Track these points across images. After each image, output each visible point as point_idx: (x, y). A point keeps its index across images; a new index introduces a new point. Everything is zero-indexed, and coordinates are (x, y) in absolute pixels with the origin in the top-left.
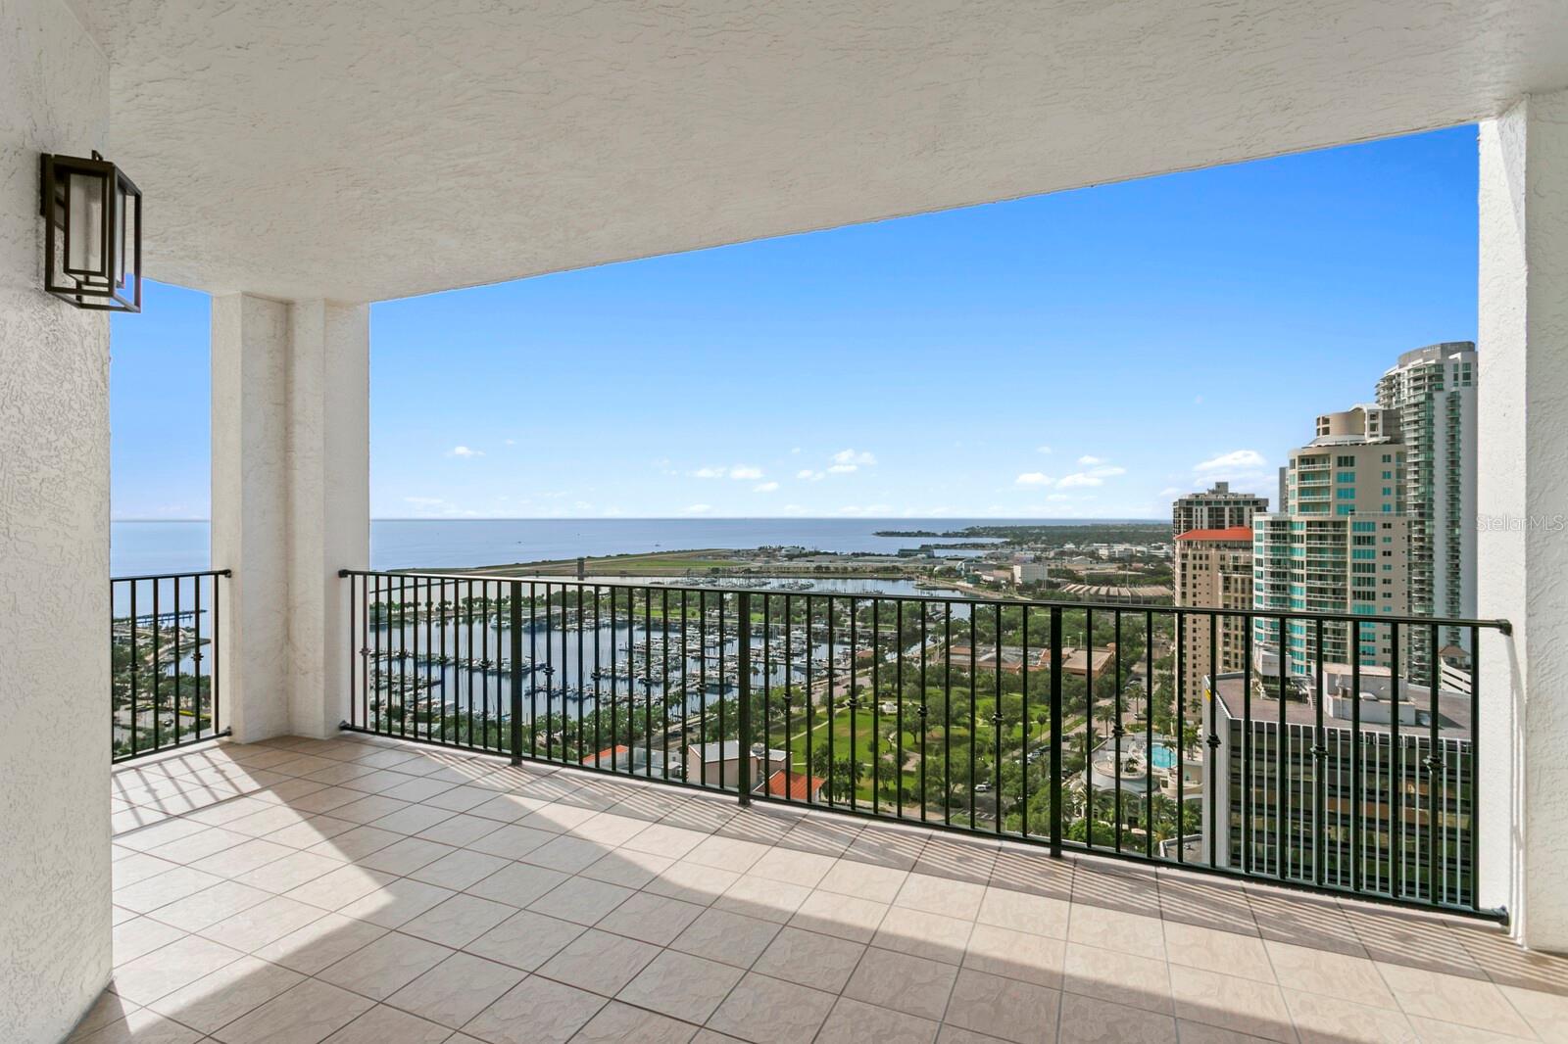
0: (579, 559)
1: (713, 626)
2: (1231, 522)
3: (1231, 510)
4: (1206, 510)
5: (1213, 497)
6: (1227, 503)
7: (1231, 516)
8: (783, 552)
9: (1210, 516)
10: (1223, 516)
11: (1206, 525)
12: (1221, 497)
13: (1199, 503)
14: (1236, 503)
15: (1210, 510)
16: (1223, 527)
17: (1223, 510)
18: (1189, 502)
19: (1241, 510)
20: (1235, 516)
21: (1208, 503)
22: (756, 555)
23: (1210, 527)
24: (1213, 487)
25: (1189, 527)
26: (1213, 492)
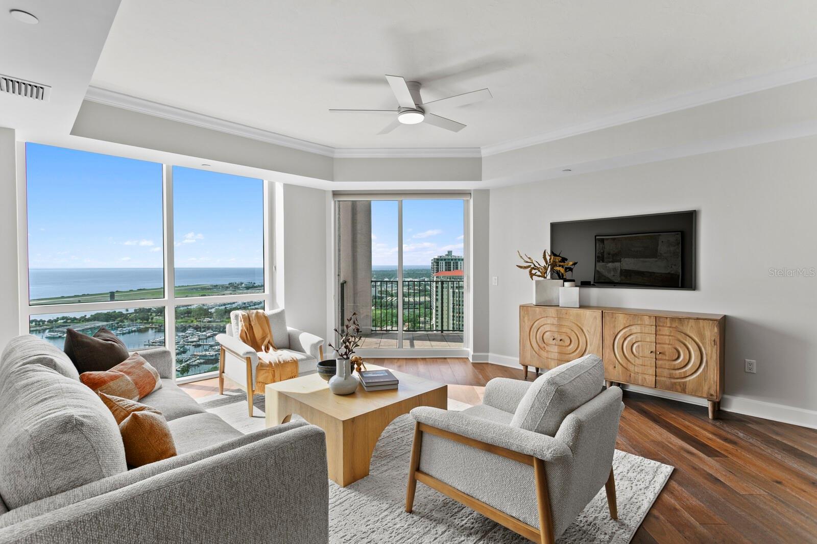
0: (110, 293)
1: (205, 327)
2: (453, 268)
3: (453, 263)
4: (444, 262)
5: (447, 257)
6: (452, 260)
7: (453, 265)
8: (243, 285)
9: (446, 265)
10: (451, 265)
11: (444, 270)
12: (450, 257)
13: (442, 260)
14: (455, 260)
15: (446, 263)
16: (450, 270)
17: (450, 263)
18: (438, 259)
19: (457, 263)
20: (455, 265)
21: (445, 260)
22: (227, 288)
23: (446, 270)
24: (447, 253)
25: (437, 271)
26: (447, 255)
